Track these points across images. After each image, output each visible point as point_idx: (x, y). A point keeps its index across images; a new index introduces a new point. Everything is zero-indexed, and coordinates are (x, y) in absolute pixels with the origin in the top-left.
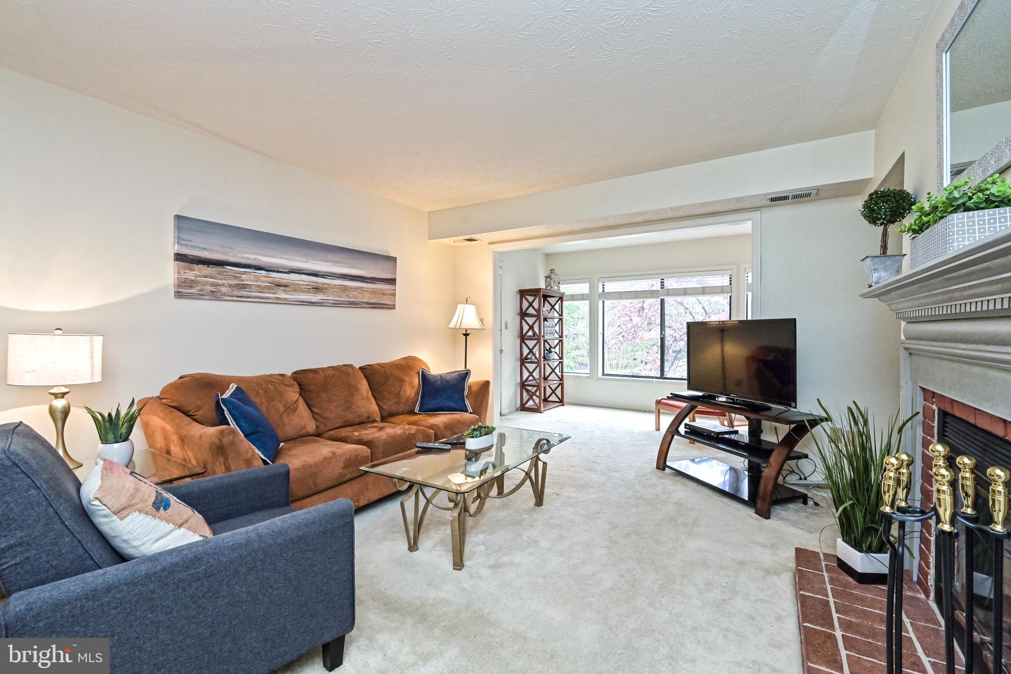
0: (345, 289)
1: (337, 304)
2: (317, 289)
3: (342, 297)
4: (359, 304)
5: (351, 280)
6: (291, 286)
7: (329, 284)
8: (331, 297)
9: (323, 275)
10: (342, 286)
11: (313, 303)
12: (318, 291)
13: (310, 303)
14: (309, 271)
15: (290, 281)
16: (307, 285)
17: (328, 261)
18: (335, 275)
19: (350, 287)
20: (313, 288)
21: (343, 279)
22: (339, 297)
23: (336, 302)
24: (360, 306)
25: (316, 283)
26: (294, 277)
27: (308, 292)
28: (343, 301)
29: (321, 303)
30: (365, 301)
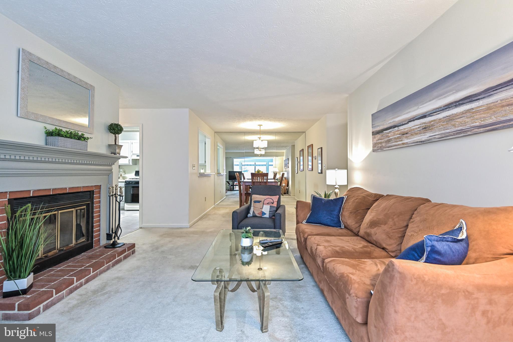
0: (450, 119)
1: (443, 138)
2: (426, 128)
3: (448, 129)
4: (468, 131)
5: (456, 106)
6: (409, 132)
7: (434, 120)
8: (436, 133)
9: (429, 114)
10: (447, 117)
11: (423, 141)
12: (427, 130)
13: (421, 142)
14: (420, 115)
15: (409, 129)
16: (419, 128)
17: (433, 99)
18: (440, 109)
19: (456, 115)
20: (423, 129)
21: (447, 109)
22: (444, 130)
23: (443, 136)
24: (469, 133)
25: (425, 123)
26: (411, 124)
27: (420, 133)
28: (449, 133)
29: (429, 140)
30: (477, 124)
